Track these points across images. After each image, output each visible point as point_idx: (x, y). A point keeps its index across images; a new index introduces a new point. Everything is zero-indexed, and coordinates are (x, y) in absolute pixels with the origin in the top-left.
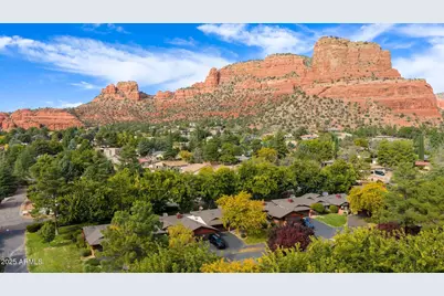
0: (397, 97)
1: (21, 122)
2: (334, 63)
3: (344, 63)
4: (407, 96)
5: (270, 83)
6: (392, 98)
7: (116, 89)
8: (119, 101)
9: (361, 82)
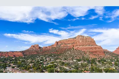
0: (94, 50)
1: (10, 55)
2: (80, 41)
3: (83, 41)
4: (96, 50)
5: (68, 45)
6: (93, 50)
7: (34, 46)
8: (34, 49)
9: (86, 46)
